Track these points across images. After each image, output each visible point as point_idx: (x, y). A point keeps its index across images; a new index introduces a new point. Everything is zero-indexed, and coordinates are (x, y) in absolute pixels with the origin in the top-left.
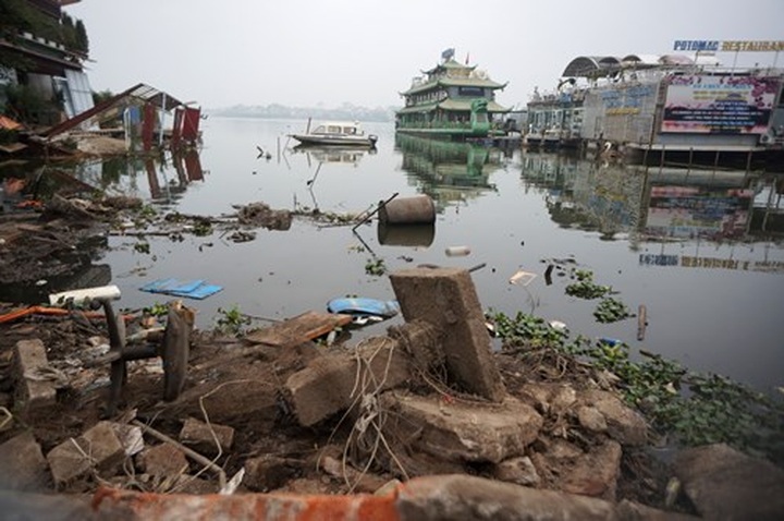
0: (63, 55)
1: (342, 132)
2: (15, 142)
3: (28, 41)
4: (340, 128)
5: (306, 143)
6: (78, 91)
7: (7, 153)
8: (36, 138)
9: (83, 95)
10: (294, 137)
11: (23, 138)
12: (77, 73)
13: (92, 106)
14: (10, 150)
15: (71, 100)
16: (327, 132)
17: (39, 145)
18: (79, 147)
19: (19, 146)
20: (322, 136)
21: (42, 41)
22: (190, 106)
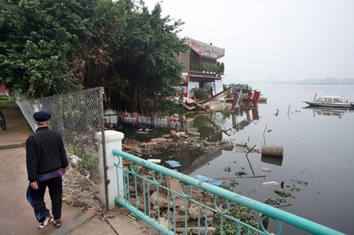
0: (215, 75)
1: (333, 101)
2: (193, 106)
3: (203, 74)
4: (332, 99)
5: (312, 106)
6: (218, 87)
7: (189, 110)
8: (198, 105)
9: (220, 88)
10: (306, 102)
11: (195, 105)
12: (219, 80)
13: (223, 90)
14: (190, 109)
15: (215, 90)
16: (324, 101)
17: (198, 107)
18: (211, 108)
19: (194, 107)
20: (321, 103)
21: (208, 72)
22: (257, 91)
